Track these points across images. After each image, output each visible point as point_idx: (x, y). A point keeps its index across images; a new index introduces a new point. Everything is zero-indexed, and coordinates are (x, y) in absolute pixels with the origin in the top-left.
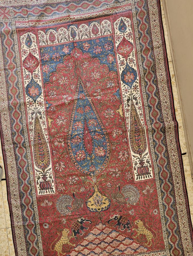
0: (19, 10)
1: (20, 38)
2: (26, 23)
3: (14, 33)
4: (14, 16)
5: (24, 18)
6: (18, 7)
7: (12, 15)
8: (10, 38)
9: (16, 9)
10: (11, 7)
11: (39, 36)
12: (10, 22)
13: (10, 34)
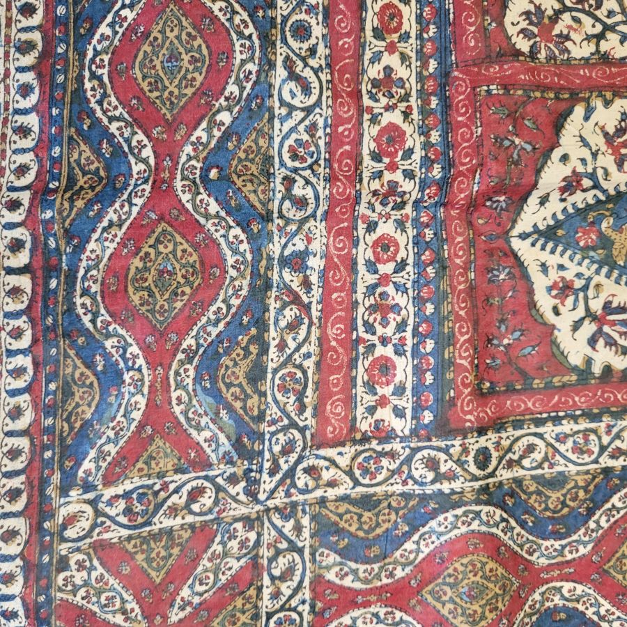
0: (112, 377)
1: (584, 373)
2: (363, 253)
3: (505, 475)
4: (220, 471)
5: (261, 286)
6: (67, 393)
7: (195, 494)
8: (581, 546)
9: (85, 434)
10: (39, 511)
11: (580, 50)
12: (305, 540)
13: (515, 537)
